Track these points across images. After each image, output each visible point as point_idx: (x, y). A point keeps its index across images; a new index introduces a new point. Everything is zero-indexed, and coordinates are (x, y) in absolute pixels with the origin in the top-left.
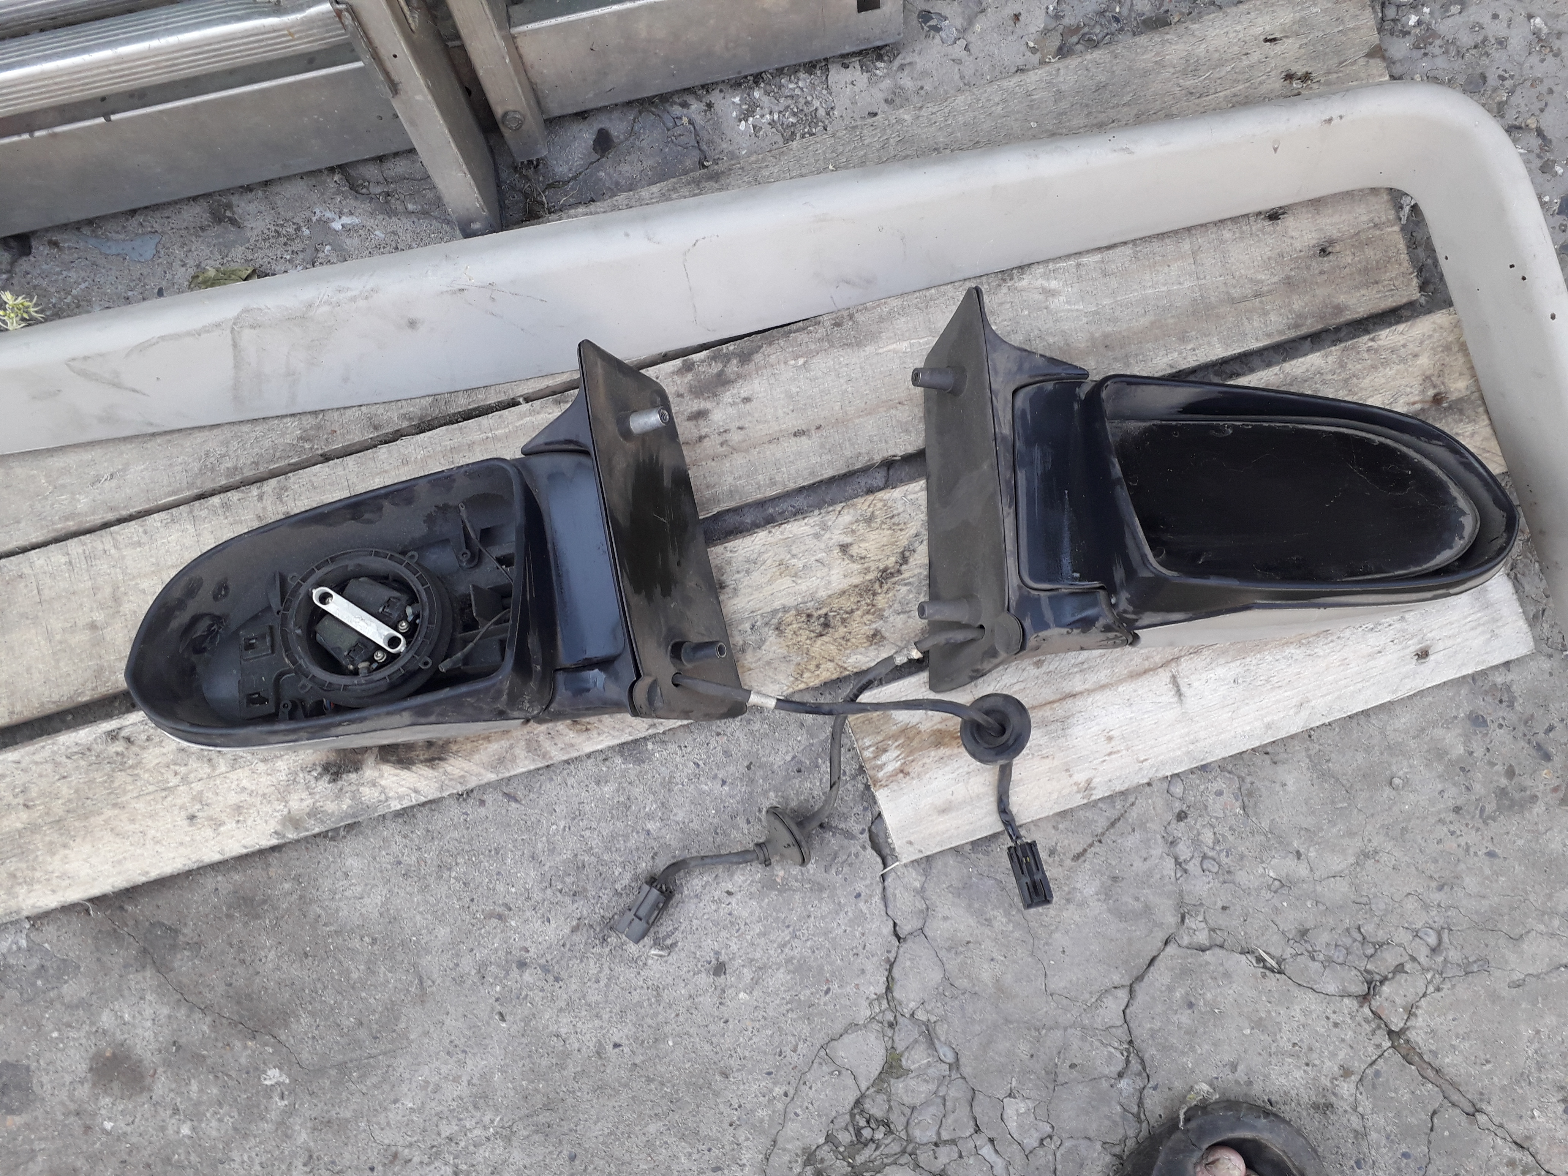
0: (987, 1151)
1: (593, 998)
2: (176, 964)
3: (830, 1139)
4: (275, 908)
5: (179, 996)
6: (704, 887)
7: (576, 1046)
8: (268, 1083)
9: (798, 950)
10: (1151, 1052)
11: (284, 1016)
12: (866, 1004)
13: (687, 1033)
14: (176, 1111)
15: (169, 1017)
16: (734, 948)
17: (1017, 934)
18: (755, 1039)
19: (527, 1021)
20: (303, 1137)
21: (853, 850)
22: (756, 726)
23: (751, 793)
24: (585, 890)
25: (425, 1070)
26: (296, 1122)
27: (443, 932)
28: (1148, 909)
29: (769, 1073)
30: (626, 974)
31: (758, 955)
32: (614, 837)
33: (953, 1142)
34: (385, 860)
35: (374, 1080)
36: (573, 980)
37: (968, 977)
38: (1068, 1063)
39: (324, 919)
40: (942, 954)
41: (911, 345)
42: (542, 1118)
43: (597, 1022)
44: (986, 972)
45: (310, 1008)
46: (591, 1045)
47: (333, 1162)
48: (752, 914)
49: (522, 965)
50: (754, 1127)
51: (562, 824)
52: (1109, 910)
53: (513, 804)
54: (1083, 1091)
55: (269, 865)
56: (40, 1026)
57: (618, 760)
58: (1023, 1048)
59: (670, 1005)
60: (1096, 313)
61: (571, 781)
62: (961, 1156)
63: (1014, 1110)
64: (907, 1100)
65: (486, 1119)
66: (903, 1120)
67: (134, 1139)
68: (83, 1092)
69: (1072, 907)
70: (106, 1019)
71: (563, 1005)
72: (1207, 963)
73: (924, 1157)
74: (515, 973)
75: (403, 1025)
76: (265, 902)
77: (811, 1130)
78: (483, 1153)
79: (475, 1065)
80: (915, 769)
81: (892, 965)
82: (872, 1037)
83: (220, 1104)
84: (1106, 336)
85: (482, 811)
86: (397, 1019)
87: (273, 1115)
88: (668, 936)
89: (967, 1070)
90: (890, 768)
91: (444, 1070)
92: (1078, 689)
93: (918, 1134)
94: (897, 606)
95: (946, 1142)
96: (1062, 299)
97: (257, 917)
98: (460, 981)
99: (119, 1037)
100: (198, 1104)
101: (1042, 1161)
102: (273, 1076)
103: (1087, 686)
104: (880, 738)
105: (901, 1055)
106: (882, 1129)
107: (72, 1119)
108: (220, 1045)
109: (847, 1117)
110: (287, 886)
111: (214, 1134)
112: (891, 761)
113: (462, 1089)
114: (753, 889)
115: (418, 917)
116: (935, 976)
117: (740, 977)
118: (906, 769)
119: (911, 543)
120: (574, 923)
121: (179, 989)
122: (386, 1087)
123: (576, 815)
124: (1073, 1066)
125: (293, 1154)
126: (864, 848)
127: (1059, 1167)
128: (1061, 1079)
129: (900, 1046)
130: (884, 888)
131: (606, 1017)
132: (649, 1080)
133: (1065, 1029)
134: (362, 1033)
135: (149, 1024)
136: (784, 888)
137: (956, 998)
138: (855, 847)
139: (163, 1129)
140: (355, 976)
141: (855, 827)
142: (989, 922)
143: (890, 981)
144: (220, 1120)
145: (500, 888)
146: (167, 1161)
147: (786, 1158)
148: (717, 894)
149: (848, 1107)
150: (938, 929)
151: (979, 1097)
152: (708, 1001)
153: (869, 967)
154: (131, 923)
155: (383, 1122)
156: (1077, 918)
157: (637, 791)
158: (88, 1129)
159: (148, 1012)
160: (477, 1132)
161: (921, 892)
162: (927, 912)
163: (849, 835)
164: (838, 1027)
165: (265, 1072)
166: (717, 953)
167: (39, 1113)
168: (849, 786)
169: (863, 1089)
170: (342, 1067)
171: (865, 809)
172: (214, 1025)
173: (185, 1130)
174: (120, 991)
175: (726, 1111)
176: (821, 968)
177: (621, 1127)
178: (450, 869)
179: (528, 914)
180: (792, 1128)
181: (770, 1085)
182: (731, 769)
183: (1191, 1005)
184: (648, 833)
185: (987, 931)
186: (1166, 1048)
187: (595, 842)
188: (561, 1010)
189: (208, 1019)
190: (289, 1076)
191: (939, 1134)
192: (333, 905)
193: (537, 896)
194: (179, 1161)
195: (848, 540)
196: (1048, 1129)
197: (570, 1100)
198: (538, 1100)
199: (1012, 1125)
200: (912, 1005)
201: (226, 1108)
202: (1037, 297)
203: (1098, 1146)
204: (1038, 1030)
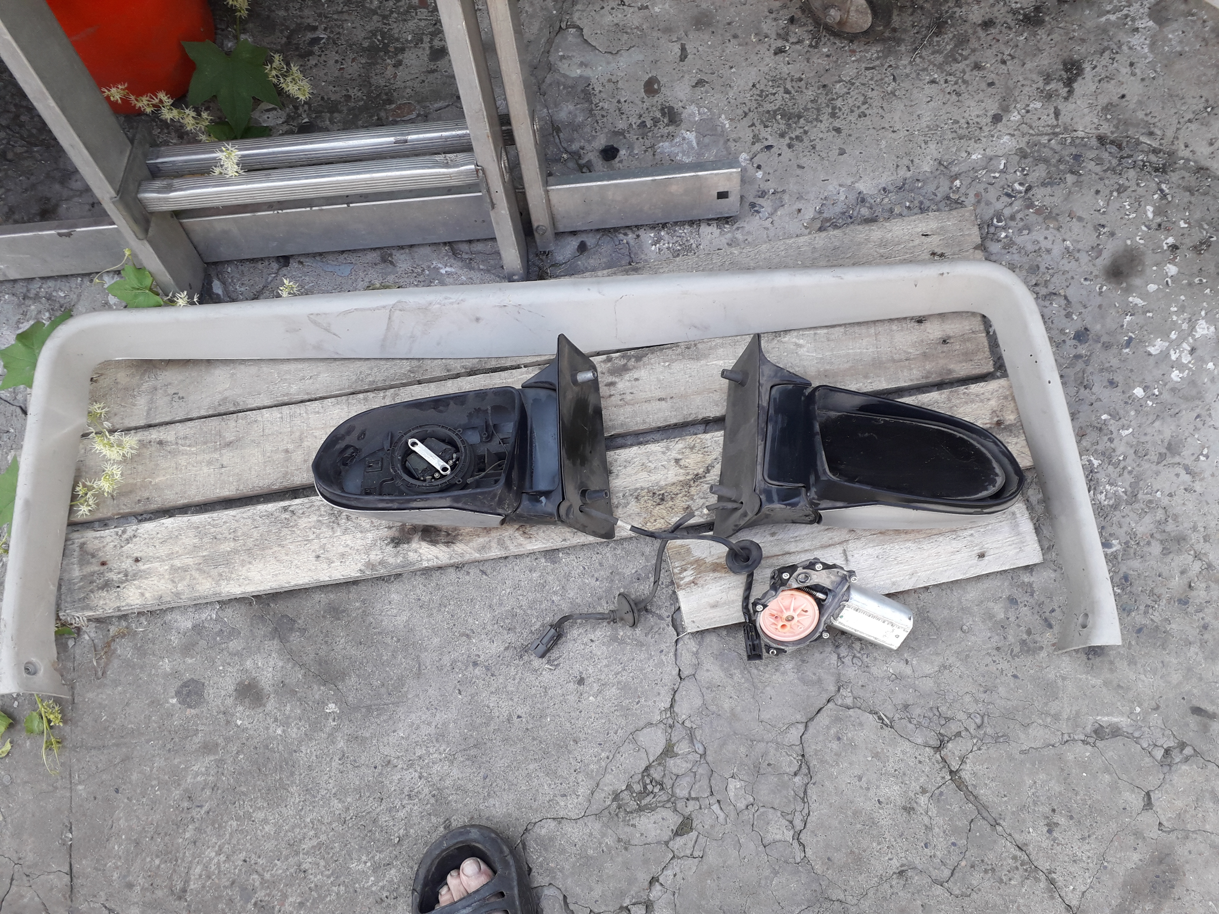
0: (715, 807)
1: (510, 689)
2: (291, 639)
3: (629, 787)
4: (349, 616)
5: (289, 657)
6: (579, 635)
7: (497, 714)
8: (328, 711)
9: (625, 677)
10: (813, 762)
11: (343, 675)
12: (658, 712)
13: (558, 716)
14: (276, 720)
15: (282, 667)
16: (591, 671)
17: (746, 685)
18: (595, 724)
19: (472, 696)
20: (341, 744)
21: (662, 626)
22: (619, 552)
23: (611, 587)
24: (515, 628)
25: (413, 716)
26: (339, 735)
27: (436, 641)
28: (820, 681)
29: (600, 744)
30: (530, 677)
31: (603, 677)
32: (534, 601)
33: (697, 799)
34: (412, 597)
35: (385, 717)
36: (501, 677)
37: (717, 705)
38: (767, 762)
39: (374, 625)
40: (704, 690)
41: (725, 363)
42: (473, 752)
43: (511, 703)
44: (727, 705)
45: (358, 672)
46: (505, 715)
47: (355, 761)
48: (602, 654)
49: (475, 664)
50: (587, 774)
51: (508, 590)
52: (798, 679)
53: (484, 576)
54: (774, 779)
55: (350, 592)
56: (214, 662)
57: (543, 560)
58: (743, 750)
59: (551, 698)
60: (821, 359)
61: (516, 568)
62: (700, 808)
63: (734, 785)
64: (675, 771)
65: (442, 749)
66: (671, 782)
67: (251, 732)
68: (229, 701)
69: (778, 674)
70: (249, 664)
71: (494, 690)
72: (851, 716)
73: (680, 805)
74: (471, 668)
75: (406, 690)
76: (344, 611)
77: (619, 780)
78: (436, 768)
79: (440, 717)
80: (701, 582)
81: (675, 692)
82: (659, 732)
83: (300, 720)
84: (826, 371)
85: (468, 578)
86: (403, 685)
87: (327, 730)
88: (556, 660)
89: (709, 758)
90: (687, 580)
91: (423, 718)
92: (792, 550)
93: (678, 791)
94: (701, 494)
95: (693, 799)
96: (805, 349)
97: (339, 619)
98: (440, 669)
99: (254, 674)
100: (288, 717)
101: (746, 818)
102: (331, 707)
103: (797, 549)
104: (684, 563)
105: (674, 744)
106: (659, 787)
107: (221, 716)
108: (306, 686)
109: (640, 776)
110: (357, 604)
111: (294, 736)
112: (688, 576)
113: (432, 730)
114: (605, 640)
115: (424, 631)
116: (698, 702)
117: (591, 688)
118: (696, 581)
119: (712, 463)
120: (507, 645)
121: (291, 652)
122: (391, 722)
123: (517, 587)
124: (769, 765)
125: (334, 753)
126: (668, 625)
127: (755, 823)
128: (762, 771)
129: (674, 740)
130: (676, 650)
131: (516, 700)
132: (534, 739)
133: (767, 743)
134: (383, 690)
135: (271, 669)
136: (622, 642)
137: (707, 715)
138: (663, 624)
139: (267, 728)
140: (385, 658)
141: (665, 613)
142: (731, 676)
143: (673, 700)
144: (299, 729)
145: (470, 620)
146: (266, 747)
147: (603, 795)
148: (585, 640)
149: (641, 770)
150: (703, 676)
151: (715, 775)
152: (572, 698)
153: (663, 692)
154: (272, 613)
155: (386, 741)
156: (780, 680)
157: (550, 578)
158: (228, 722)
159: (272, 663)
160: (435, 756)
161: (696, 654)
162: (698, 666)
163: (660, 617)
164: (642, 724)
165: (327, 705)
166: (581, 673)
167: (204, 709)
168: (664, 591)
169: (651, 761)
170: (369, 708)
171: (671, 604)
172: (305, 675)
173: (279, 731)
174: (259, 649)
175: (574, 762)
176: (636, 689)
177: (515, 763)
178: (445, 607)
179: (483, 637)
180: (609, 778)
181: (600, 751)
182: (602, 573)
183: (839, 739)
184: (553, 601)
185: (730, 681)
186: (822, 762)
187: (524, 603)
188: (492, 693)
189: (303, 671)
190: (340, 709)
191: (690, 793)
192: (380, 618)
193: (489, 627)
194: (273, 748)
195: (680, 457)
196: (752, 799)
197: (489, 744)
198: (472, 742)
199: (731, 794)
200: (684, 716)
201: (303, 722)
202: (792, 347)
203: (779, 814)
204: (752, 741)
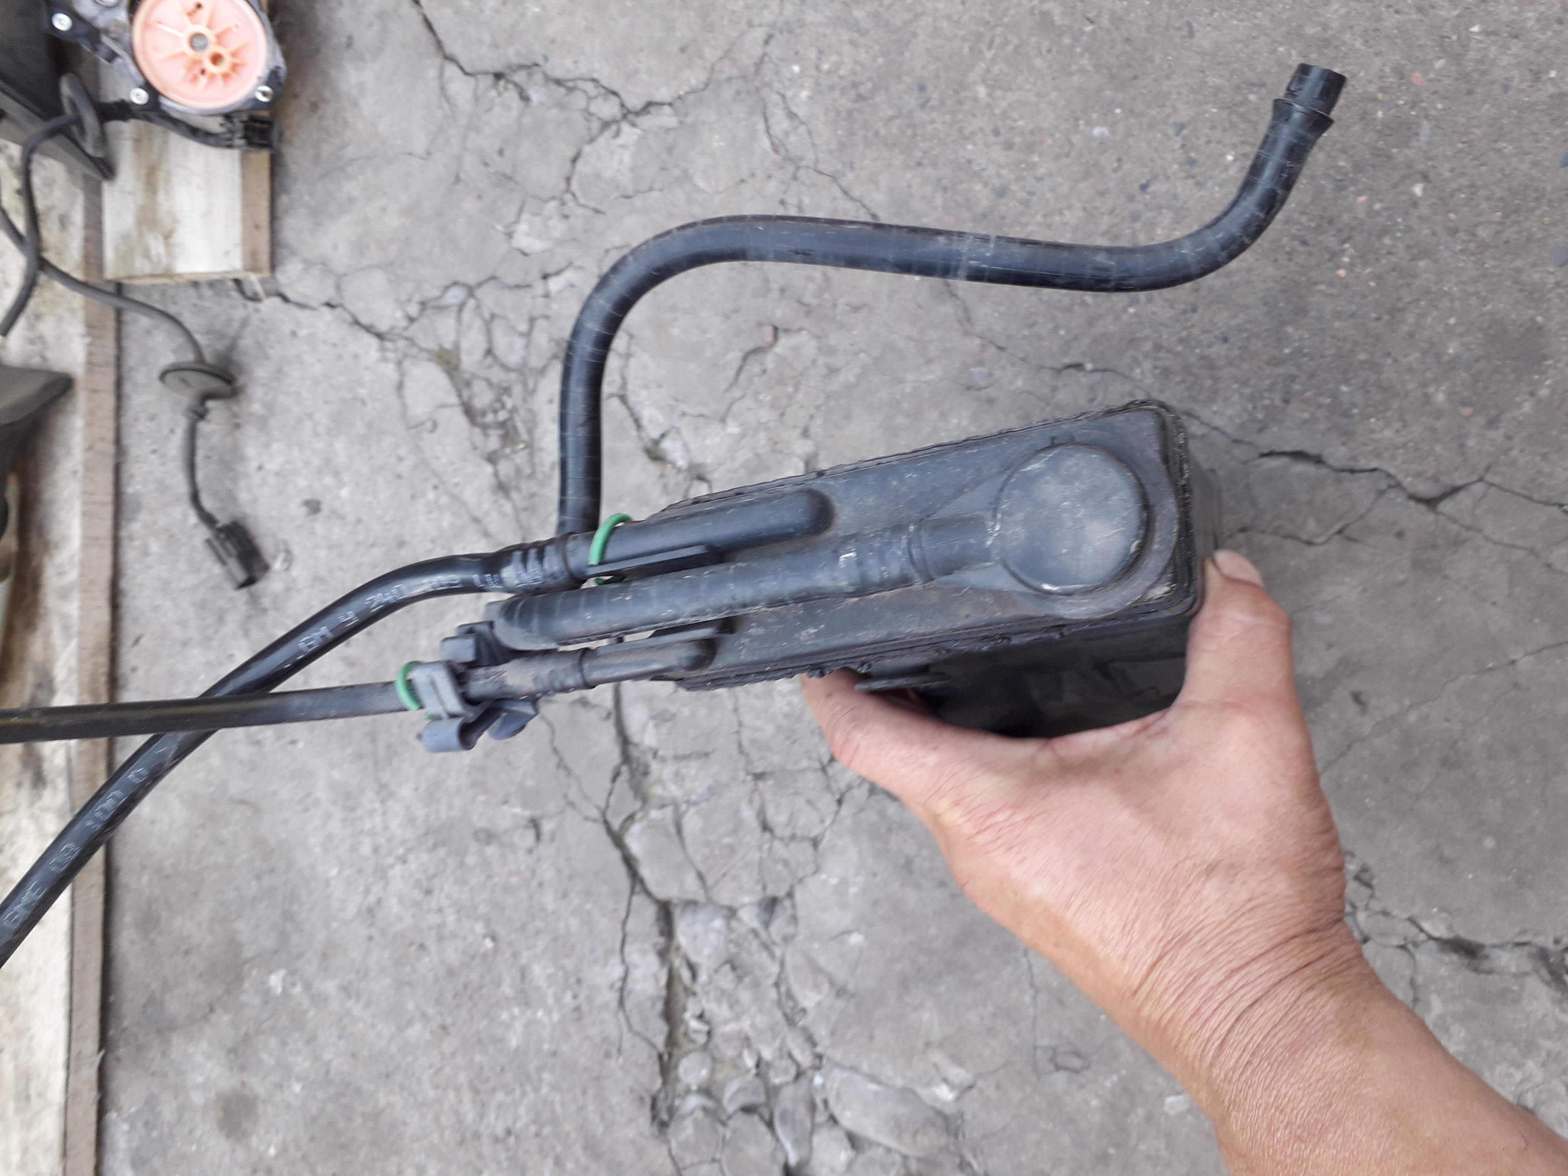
2: (173, 1011)
4: (157, 900)
5: (197, 1026)
6: (249, 491)
8: (279, 990)
9: (322, 418)
11: (234, 943)
12: (384, 365)
14: (279, 1086)
15: (209, 1043)
16: (303, 483)
17: (369, 174)
18: (382, 498)
21: (259, 323)
26: (316, 985)
29: (414, 497)
31: (317, 462)
33: (532, 321)
35: (304, 892)
37: (390, 242)
38: (496, 156)
39: (176, 862)
40: (363, 263)
42: (381, 751)
44: (393, 221)
45: (234, 916)
48: (282, 453)
52: (374, 60)
53: (143, 641)
54: (526, 147)
56: (184, 1156)
57: (134, 526)
58: (470, 205)
62: (546, 317)
63: (525, 238)
64: (481, 356)
66: (498, 369)
67: (290, 1136)
68: (241, 1154)
70: (197, 1098)
73: (536, 360)
75: (273, 839)
76: (150, 906)
77: (477, 476)
79: (322, 791)
80: (168, 223)
81: (358, 323)
82: (415, 371)
83: (285, 1044)
86: (266, 842)
87: (306, 1003)
89: (472, 278)
90: (162, 249)
91: (318, 822)
93: (514, 359)
95: (530, 329)
97: (159, 919)
98: (253, 767)
99: (212, 1095)
100: (279, 1063)
102: (275, 981)
104: (138, 251)
105: (440, 346)
106: (504, 398)
108: (240, 1013)
109: (478, 431)
111: (307, 1064)
112: (156, 246)
113: (338, 814)
114: (263, 442)
116: (379, 279)
117: (327, 489)
118: (166, 232)
121: (191, 1020)
122: (314, 885)
124: (501, 152)
125: (340, 1004)
126: (258, 311)
127: (592, 204)
128: (508, 171)
129: (431, 344)
133: (465, 149)
134: (266, 881)
135: (209, 1064)
136: (270, 409)
137: (403, 265)
138: (255, 320)
139: (289, 1106)
140: (222, 860)
141: (239, 313)
142: (351, 200)
143: (368, 329)
144: (298, 1052)
146: (314, 1120)
148: (257, 481)
149: (469, 426)
150: (341, 259)
151: (499, 273)
152: (337, 532)
153: (353, 347)
155: (339, 905)
156: (372, 100)
159: (201, 1059)
160: (376, 821)
161: (308, 264)
162: (325, 266)
164: (396, 404)
165: (271, 988)
169: (458, 401)
170: (286, 916)
172: (225, 1009)
173: (297, 1088)
174: (179, 1072)
176: (342, 400)
180: (469, 494)
181: (423, 501)
185: (358, 206)
186: (513, 34)
187: (190, 580)
189: (219, 1011)
190: (280, 968)
191: (520, 334)
192: (169, 847)
196: (554, 204)
199: (538, 246)
200: (399, 314)
201: (289, 1041)
203: (587, 149)
204: (458, 180)
